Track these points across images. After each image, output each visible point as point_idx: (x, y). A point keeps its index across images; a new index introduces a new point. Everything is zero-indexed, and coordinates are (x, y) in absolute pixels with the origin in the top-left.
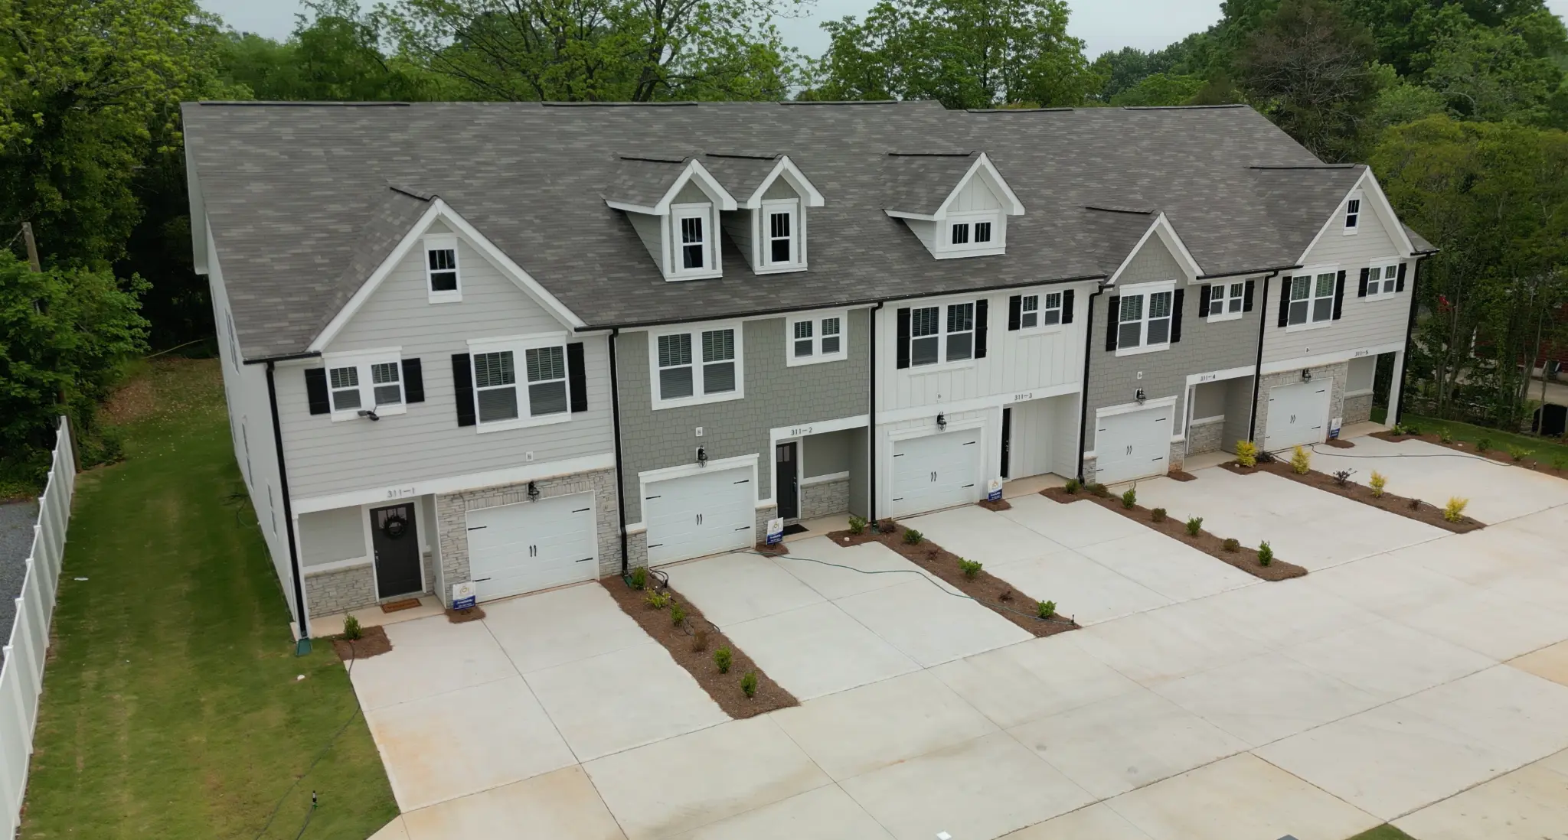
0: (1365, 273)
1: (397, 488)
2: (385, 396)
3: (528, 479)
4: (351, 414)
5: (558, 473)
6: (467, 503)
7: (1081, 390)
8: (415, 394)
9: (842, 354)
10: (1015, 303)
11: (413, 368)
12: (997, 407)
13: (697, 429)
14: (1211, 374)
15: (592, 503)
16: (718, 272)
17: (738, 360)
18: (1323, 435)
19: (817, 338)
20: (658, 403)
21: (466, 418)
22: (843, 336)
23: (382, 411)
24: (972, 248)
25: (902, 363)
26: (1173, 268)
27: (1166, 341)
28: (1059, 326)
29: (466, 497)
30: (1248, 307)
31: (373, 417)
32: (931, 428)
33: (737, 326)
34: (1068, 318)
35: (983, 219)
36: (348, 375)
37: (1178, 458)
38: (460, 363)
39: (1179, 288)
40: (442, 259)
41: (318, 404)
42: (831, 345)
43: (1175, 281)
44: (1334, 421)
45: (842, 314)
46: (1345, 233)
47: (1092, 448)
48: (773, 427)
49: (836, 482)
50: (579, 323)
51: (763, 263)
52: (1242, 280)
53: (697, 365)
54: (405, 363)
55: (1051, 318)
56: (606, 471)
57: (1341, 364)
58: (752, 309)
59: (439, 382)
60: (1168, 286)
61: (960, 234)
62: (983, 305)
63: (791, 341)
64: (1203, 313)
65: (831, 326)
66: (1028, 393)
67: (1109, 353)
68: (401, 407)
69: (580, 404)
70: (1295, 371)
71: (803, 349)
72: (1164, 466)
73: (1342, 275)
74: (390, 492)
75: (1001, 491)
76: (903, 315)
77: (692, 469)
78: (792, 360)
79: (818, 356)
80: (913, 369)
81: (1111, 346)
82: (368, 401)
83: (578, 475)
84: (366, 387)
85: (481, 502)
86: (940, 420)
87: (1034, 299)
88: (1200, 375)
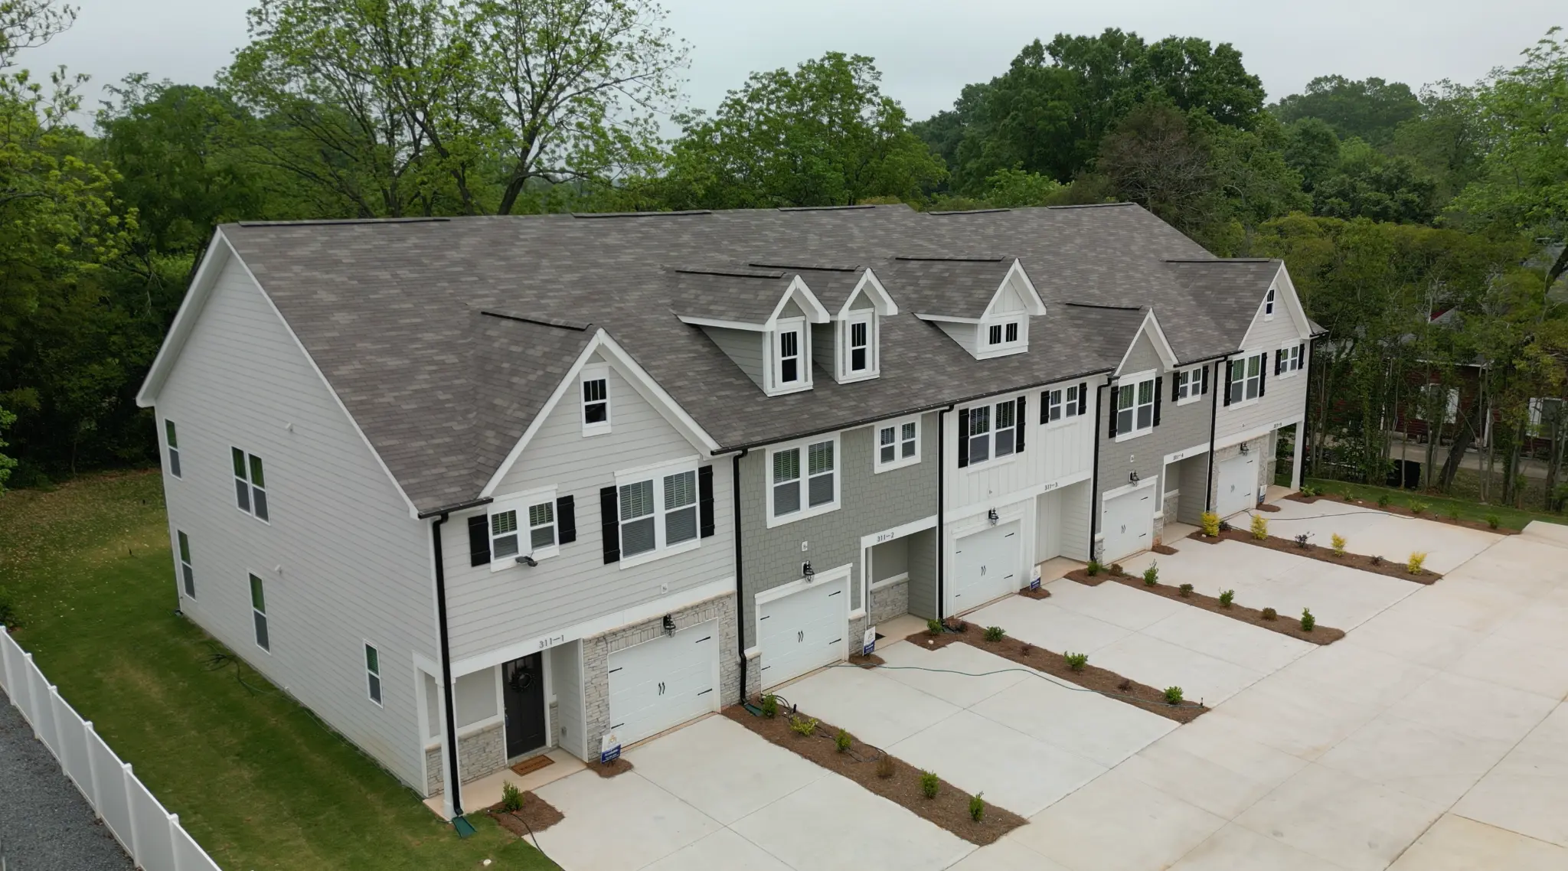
0: (1279, 353)
1: (547, 637)
2: (540, 539)
3: (663, 612)
4: (508, 561)
5: (689, 603)
6: (609, 645)
7: (1091, 475)
8: (568, 534)
9: (916, 459)
10: (1045, 397)
11: (566, 505)
12: (1033, 497)
13: (803, 544)
14: (1180, 452)
15: (714, 632)
16: (809, 385)
17: (837, 472)
18: (1254, 503)
19: (898, 444)
20: (773, 521)
21: (611, 555)
22: (918, 439)
23: (539, 555)
24: (1005, 348)
25: (963, 462)
26: (1156, 360)
27: (1150, 425)
28: (1076, 417)
29: (609, 639)
30: (1204, 390)
31: (530, 562)
32: (984, 523)
33: (835, 437)
34: (1082, 409)
35: (1011, 321)
36: (508, 520)
37: (1159, 532)
38: (608, 496)
39: (1158, 376)
40: (595, 389)
41: (480, 556)
42: (908, 449)
43: (1155, 370)
44: (1262, 487)
45: (916, 419)
46: (1266, 320)
47: (1100, 530)
48: (863, 535)
49: (898, 584)
50: (714, 446)
51: (845, 373)
52: (1199, 366)
53: (804, 478)
54: (559, 501)
55: (1071, 411)
56: (728, 596)
57: (1265, 436)
58: (852, 420)
59: (588, 519)
60: (1150, 375)
61: (995, 335)
62: (1022, 401)
63: (878, 447)
64: (1175, 398)
65: (909, 429)
66: (1053, 482)
67: (1112, 439)
68: (554, 550)
69: (708, 530)
70: (1235, 446)
71: (888, 455)
72: (1150, 541)
73: (1264, 356)
74: (542, 643)
75: (1039, 579)
76: (963, 415)
77: (798, 585)
78: (880, 467)
79: (899, 462)
80: (970, 468)
81: (1112, 434)
82: (525, 546)
83: (705, 603)
84: (524, 531)
85: (622, 641)
86: (992, 515)
87: (1058, 394)
88: (1173, 455)
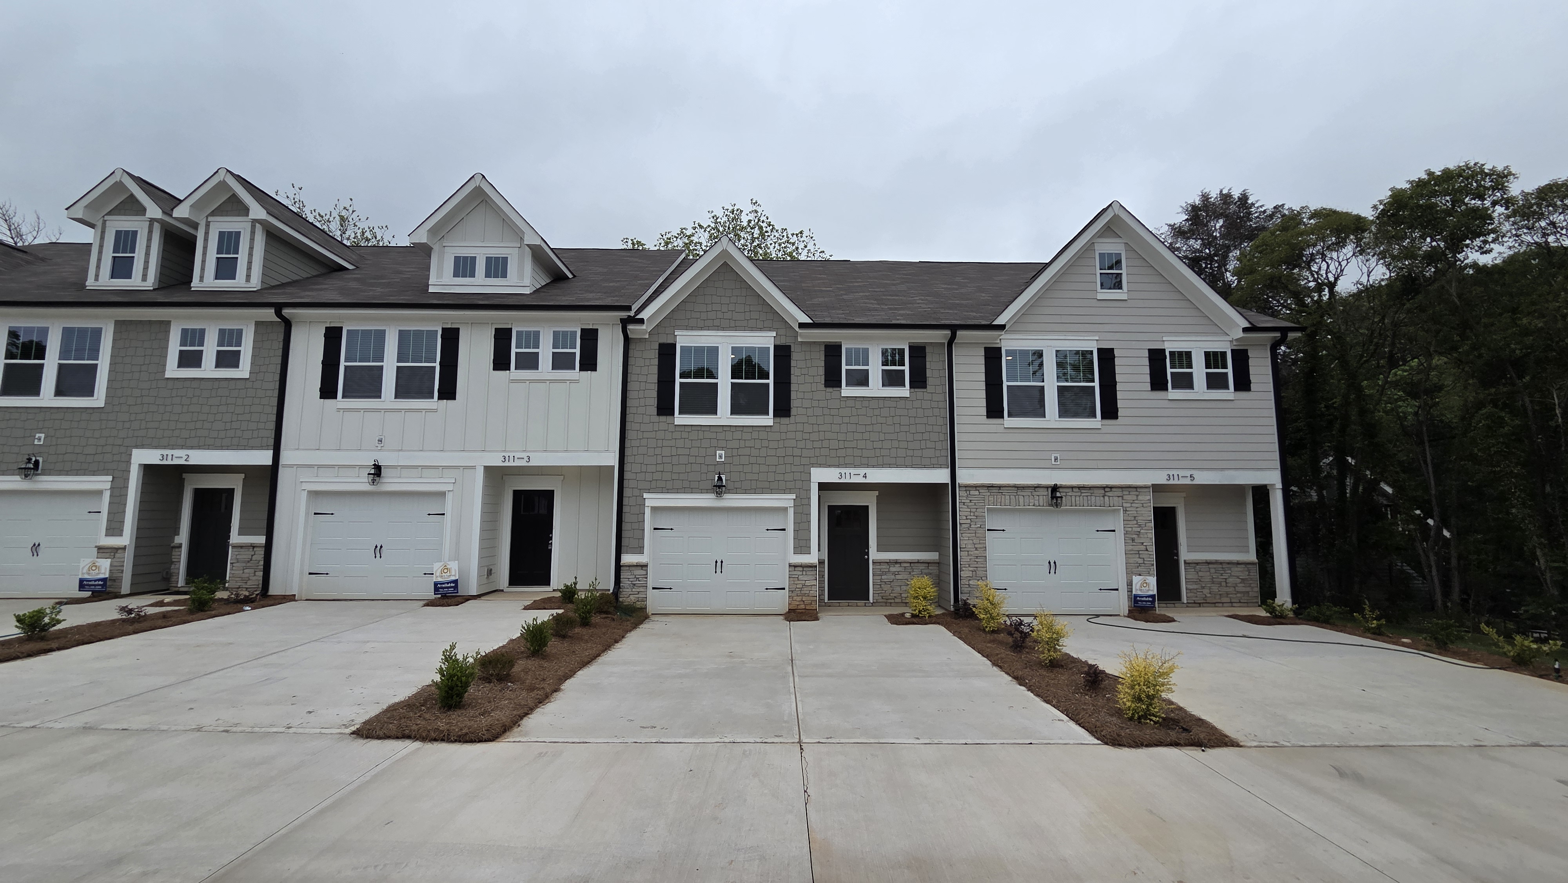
0: (1157, 356)
7: (612, 459)
9: (243, 370)
10: (502, 338)
12: (473, 467)
13: (37, 435)
14: (862, 471)
17: (103, 364)
18: (1123, 604)
19: (210, 349)
22: (247, 350)
24: (480, 285)
25: (328, 391)
26: (775, 321)
27: (767, 413)
28: (575, 374)
30: (919, 380)
32: (363, 481)
33: (106, 324)
34: (589, 363)
35: (497, 254)
37: (806, 590)
39: (783, 341)
42: (227, 359)
43: (774, 335)
44: (1136, 580)
45: (246, 325)
46: (1101, 296)
47: (639, 549)
48: (137, 447)
51: (203, 280)
52: (901, 339)
53: (52, 362)
55: (561, 362)
57: (1137, 490)
60: (759, 339)
61: (464, 267)
62: (451, 338)
63: (174, 348)
64: (832, 382)
65: (230, 337)
66: (524, 455)
67: (663, 418)
70: (1031, 488)
71: (190, 359)
72: (781, 601)
73: (1107, 355)
76: (333, 336)
78: (172, 370)
79: (208, 369)
80: (340, 402)
81: (665, 408)
86: (378, 470)
87: (534, 339)
88: (838, 470)
